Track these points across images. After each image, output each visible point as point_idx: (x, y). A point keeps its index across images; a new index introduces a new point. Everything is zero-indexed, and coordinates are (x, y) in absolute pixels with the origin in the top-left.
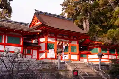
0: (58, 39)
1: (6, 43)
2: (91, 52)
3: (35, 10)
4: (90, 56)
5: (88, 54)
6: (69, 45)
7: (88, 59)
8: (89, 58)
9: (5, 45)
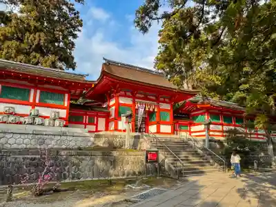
0: (136, 100)
1: (37, 101)
2: (195, 122)
3: (104, 59)
4: (193, 129)
5: (191, 124)
6: (156, 110)
7: (191, 132)
8: (192, 130)
9: (34, 105)
